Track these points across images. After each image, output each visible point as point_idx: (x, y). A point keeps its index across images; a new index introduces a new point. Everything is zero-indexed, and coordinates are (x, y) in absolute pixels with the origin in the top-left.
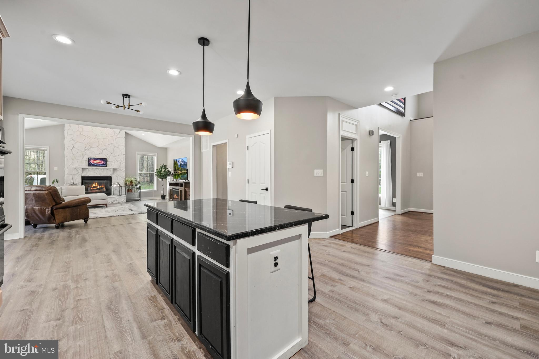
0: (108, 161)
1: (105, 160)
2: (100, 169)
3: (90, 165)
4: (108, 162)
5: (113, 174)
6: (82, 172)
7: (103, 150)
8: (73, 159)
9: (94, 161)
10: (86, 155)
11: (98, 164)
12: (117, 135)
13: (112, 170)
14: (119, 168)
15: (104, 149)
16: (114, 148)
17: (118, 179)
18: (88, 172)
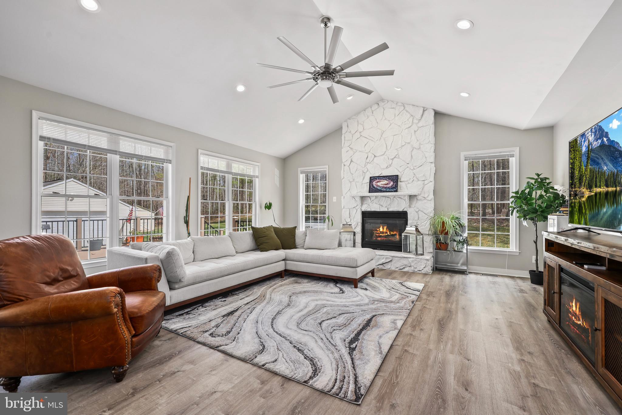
0: (402, 180)
1: (395, 179)
2: (388, 197)
3: (372, 189)
4: (401, 182)
5: (410, 207)
6: (362, 204)
7: (392, 159)
8: (350, 182)
9: (378, 182)
10: (368, 172)
11: (383, 187)
12: (419, 122)
13: (407, 199)
14: (420, 194)
15: (395, 157)
16: (412, 151)
17: (419, 218)
18: (370, 204)
